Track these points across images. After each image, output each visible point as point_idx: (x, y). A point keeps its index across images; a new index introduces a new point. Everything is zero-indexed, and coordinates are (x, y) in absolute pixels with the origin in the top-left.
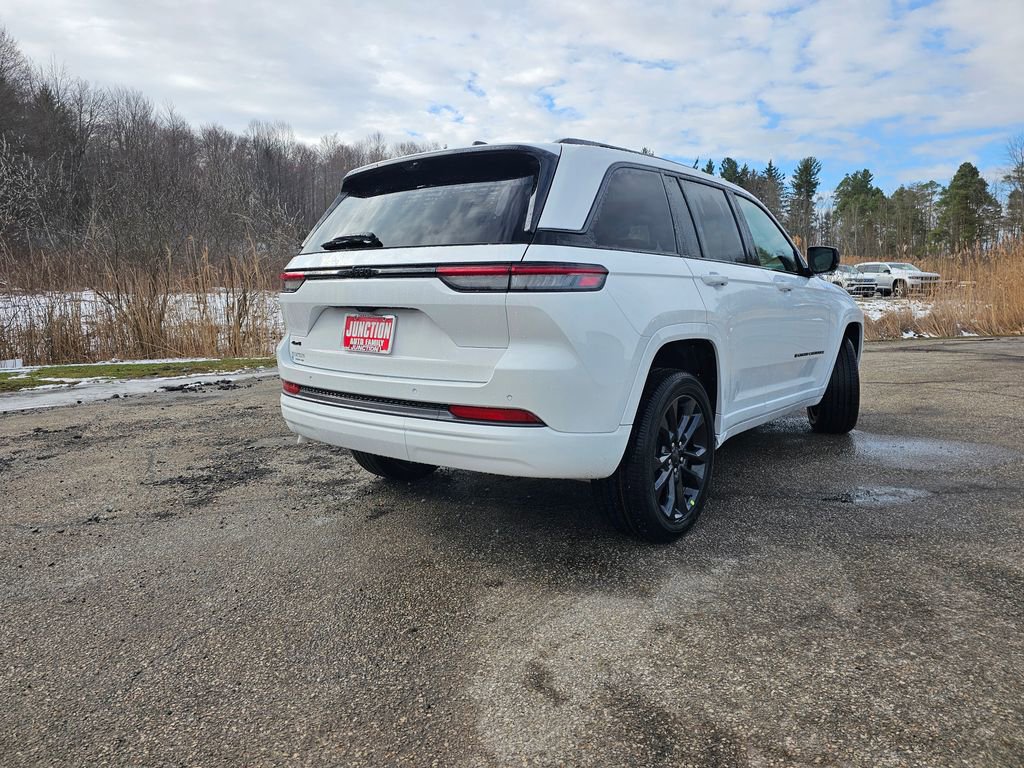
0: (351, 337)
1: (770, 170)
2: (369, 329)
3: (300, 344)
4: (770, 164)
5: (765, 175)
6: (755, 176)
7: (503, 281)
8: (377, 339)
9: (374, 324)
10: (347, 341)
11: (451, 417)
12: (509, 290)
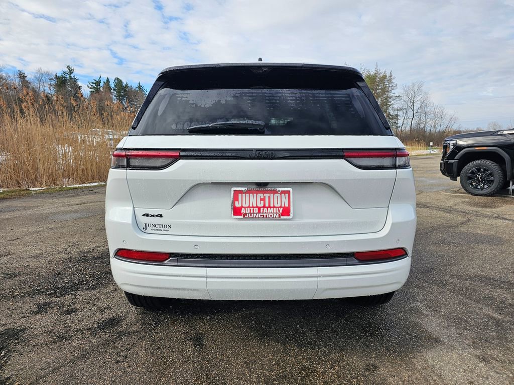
0: (242, 207)
1: (139, 87)
2: (263, 199)
3: (161, 216)
4: (139, 84)
5: (137, 89)
6: (132, 89)
7: (387, 162)
8: (274, 207)
9: (267, 195)
10: (237, 211)
11: (357, 261)
12: (395, 167)
